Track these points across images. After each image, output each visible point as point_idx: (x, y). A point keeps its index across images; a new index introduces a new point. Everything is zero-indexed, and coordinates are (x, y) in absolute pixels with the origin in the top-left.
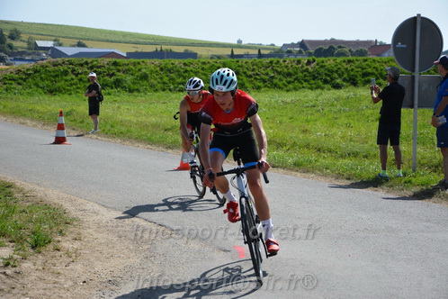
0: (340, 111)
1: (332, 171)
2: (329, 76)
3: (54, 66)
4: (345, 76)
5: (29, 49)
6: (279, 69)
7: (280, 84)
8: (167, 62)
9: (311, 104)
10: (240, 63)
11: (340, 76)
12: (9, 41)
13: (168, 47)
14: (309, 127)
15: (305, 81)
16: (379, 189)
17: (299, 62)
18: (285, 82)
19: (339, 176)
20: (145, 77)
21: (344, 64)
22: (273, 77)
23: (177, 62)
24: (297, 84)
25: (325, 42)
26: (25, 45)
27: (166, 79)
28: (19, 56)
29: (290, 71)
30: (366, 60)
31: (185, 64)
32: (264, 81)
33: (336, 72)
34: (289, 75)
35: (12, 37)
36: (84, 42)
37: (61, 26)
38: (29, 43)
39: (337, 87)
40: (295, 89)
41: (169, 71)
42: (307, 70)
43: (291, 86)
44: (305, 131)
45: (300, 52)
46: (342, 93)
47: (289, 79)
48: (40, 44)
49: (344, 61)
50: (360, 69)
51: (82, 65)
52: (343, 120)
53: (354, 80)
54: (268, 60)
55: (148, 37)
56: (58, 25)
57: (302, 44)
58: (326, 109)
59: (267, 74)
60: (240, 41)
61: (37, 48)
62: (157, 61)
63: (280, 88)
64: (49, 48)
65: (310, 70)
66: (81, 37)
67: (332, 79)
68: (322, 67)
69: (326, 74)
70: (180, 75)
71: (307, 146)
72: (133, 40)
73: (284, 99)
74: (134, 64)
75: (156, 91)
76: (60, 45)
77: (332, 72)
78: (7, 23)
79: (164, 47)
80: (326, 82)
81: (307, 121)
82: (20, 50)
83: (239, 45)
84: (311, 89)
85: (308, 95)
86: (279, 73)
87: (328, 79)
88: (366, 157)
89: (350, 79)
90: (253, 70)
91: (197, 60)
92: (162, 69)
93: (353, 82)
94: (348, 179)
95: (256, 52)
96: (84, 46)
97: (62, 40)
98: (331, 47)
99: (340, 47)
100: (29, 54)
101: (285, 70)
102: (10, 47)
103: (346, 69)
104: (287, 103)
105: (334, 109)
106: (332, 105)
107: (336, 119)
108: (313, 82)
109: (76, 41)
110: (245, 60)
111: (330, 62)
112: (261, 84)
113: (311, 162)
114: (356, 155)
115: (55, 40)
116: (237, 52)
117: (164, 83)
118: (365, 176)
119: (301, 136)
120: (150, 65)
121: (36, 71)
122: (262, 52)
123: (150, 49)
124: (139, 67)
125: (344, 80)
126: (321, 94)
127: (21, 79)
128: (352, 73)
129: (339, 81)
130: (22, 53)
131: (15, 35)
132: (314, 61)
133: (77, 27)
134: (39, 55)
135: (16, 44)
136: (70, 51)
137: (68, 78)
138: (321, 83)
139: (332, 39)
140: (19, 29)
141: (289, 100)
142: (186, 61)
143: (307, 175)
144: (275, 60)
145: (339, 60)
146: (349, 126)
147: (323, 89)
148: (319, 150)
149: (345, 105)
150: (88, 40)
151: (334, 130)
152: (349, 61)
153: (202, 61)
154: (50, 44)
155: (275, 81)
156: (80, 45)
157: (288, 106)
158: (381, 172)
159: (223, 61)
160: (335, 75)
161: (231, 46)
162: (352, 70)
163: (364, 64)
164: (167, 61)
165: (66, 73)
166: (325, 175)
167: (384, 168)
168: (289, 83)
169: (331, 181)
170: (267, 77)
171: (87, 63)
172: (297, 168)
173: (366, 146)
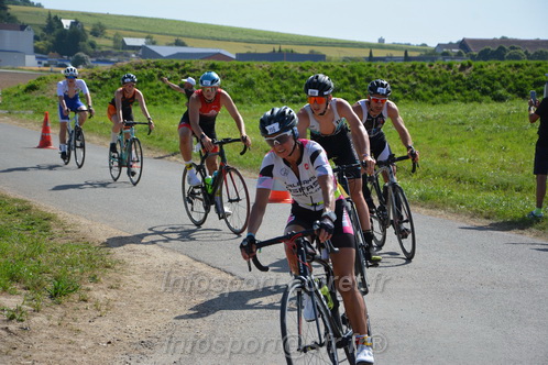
0: (495, 130)
1: (468, 208)
2: (489, 85)
3: (137, 68)
4: (511, 85)
5: (115, 48)
6: (423, 76)
7: (424, 95)
8: (280, 65)
9: (460, 120)
10: (373, 68)
11: (504, 85)
12: (91, 38)
13: (289, 47)
14: (450, 150)
15: (458, 91)
16: (526, 231)
17: (450, 67)
18: (430, 92)
19: (476, 214)
20: (250, 84)
21: (509, 70)
22: (415, 86)
23: (291, 65)
24: (446, 95)
25: (493, 42)
26: (111, 43)
27: (277, 87)
28: (102, 56)
29: (438, 78)
30: (539, 65)
31: (302, 68)
32: (404, 91)
33: (499, 79)
34: (437, 83)
35: (95, 33)
36: (184, 40)
37: (156, 19)
38: (115, 41)
39: (500, 99)
40: (444, 102)
41: (282, 76)
42: (460, 77)
43: (438, 98)
44: (444, 155)
45: (459, 54)
46: (502, 107)
47: (436, 89)
48: (130, 41)
49: (510, 66)
50: (530, 77)
51: (171, 68)
52: (498, 142)
53: (522, 90)
54: (409, 64)
55: (266, 34)
56: (152, 19)
57: (463, 44)
58: (479, 128)
59: (407, 82)
60: (381, 40)
61: (125, 47)
62: (266, 64)
63: (423, 100)
64: (139, 47)
65: (464, 77)
66: (180, 33)
67: (493, 89)
68: (480, 73)
69: (485, 83)
70: (294, 83)
71: (444, 175)
72: (244, 38)
73: (424, 114)
74: (237, 68)
75: (264, 101)
76: (154, 43)
77: (493, 80)
78: (89, 15)
79: (284, 47)
80: (484, 92)
81: (451, 143)
82: (104, 49)
83: (381, 45)
84: (465, 101)
85: (458, 109)
86: (423, 81)
87: (488, 89)
88: (519, 190)
89: (518, 89)
90: (390, 76)
91: (317, 63)
92: (272, 75)
93: (521, 93)
94: (488, 218)
95: (402, 54)
96: (183, 45)
97: (155, 37)
98: (501, 48)
99: (513, 48)
100: (115, 55)
101: (432, 77)
102: (93, 45)
103: (513, 76)
104: (428, 119)
105: (488, 128)
106: (487, 123)
107: (489, 140)
108: (467, 92)
109: (172, 40)
110: (380, 63)
111: (491, 67)
112: (399, 95)
113: (442, 195)
114: (505, 187)
115: (147, 38)
116: (376, 54)
117: (274, 92)
118: (511, 214)
119: (437, 162)
120: (257, 69)
121: (114, 76)
122: (410, 54)
123: (266, 49)
124: (243, 71)
125: (510, 90)
126: (474, 108)
127: (96, 84)
128: (520, 82)
129: (502, 91)
130: (108, 53)
131: (98, 31)
132: (470, 65)
133: (175, 21)
134: (127, 56)
135: (99, 42)
136: (165, 51)
137: (154, 84)
138: (478, 94)
139: (503, 38)
140: (104, 22)
141: (431, 115)
142: (304, 64)
143: (434, 212)
144: (419, 64)
145: (503, 64)
146: (502, 149)
147: (480, 101)
148: (459, 180)
149: (504, 122)
150: (189, 37)
151: (483, 155)
152: (517, 66)
153: (324, 64)
154: (140, 42)
155: (418, 91)
156: (178, 43)
157: (430, 123)
158: (535, 210)
159: (351, 64)
160: (498, 84)
161: (370, 46)
162: (521, 77)
163: (537, 70)
164: (279, 63)
165: (151, 78)
166: (458, 213)
167: (539, 205)
168: (436, 93)
169: (464, 221)
170: (407, 86)
171: (177, 66)
172: (423, 203)
173: (521, 176)
